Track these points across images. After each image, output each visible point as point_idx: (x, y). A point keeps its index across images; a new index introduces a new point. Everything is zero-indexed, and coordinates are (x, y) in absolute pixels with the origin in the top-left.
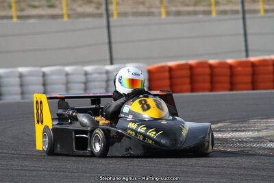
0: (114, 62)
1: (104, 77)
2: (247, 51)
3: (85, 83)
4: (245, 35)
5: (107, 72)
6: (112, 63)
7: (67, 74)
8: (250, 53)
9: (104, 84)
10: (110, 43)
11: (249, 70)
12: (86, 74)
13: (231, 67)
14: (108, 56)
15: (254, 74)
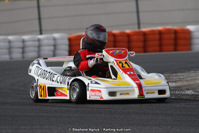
0: (43, 32)
1: (37, 43)
2: (139, 24)
3: (23, 48)
4: (138, 12)
5: (39, 40)
6: (41, 34)
7: (10, 42)
8: (141, 26)
9: (37, 49)
10: (40, 19)
11: (142, 38)
12: (23, 41)
13: (128, 35)
14: (38, 29)
15: (145, 41)
